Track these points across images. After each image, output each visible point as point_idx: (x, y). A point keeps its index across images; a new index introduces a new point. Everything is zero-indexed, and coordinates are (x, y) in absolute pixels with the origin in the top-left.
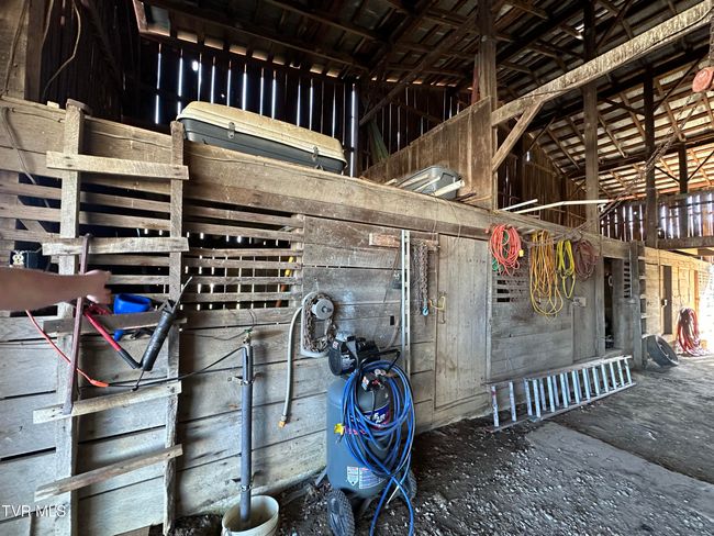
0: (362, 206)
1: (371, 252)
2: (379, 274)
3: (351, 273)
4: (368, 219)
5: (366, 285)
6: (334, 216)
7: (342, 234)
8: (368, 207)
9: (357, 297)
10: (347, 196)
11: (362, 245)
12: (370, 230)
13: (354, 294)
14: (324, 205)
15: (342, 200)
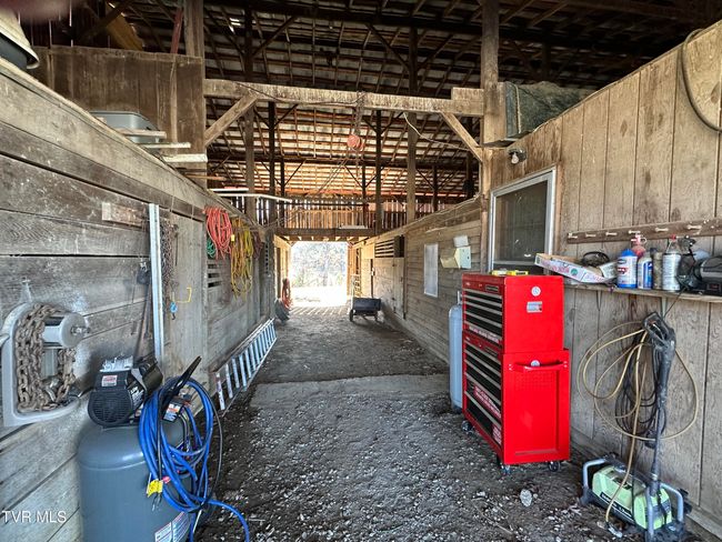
0: (89, 155)
1: (105, 231)
2: (116, 264)
3: (81, 264)
4: (98, 179)
5: (101, 283)
6: (49, 163)
7: (63, 197)
8: (98, 160)
9: (91, 303)
10: (66, 132)
11: (93, 220)
12: (103, 197)
13: (87, 298)
14: (28, 138)
15: (59, 138)
